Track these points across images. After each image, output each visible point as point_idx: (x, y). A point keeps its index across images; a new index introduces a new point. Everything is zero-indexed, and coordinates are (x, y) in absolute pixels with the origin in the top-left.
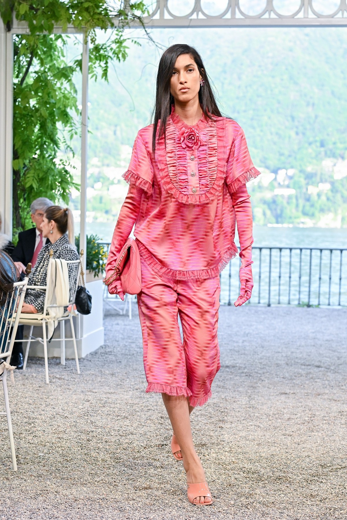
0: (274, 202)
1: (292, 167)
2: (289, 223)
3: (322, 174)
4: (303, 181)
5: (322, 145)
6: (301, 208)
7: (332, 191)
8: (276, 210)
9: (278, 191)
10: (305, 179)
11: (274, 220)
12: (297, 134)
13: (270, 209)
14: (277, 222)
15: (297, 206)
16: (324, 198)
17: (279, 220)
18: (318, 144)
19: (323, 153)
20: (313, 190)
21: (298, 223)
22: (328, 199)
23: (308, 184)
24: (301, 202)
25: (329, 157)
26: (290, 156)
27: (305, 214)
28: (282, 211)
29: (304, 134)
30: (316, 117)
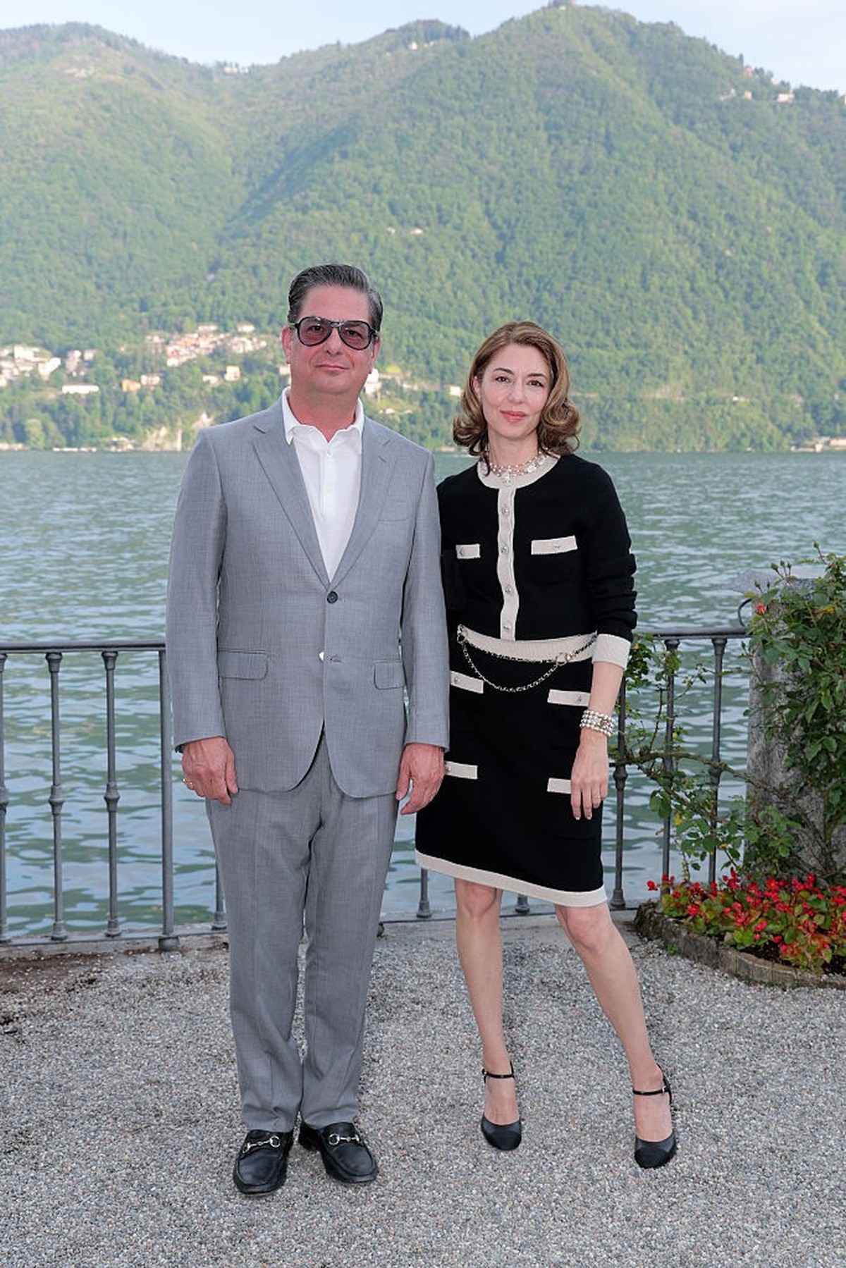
0: (62, 407)
1: (92, 347)
2: (92, 445)
3: (144, 358)
4: (113, 372)
5: (143, 308)
6: (110, 420)
7: (164, 388)
8: (65, 421)
9: (69, 389)
10: (116, 367)
11: (64, 440)
12: (98, 287)
13: (55, 420)
14: (69, 445)
15: (104, 414)
16: (150, 399)
17: (74, 439)
18: (136, 306)
19: (146, 321)
20: (130, 386)
21: (108, 445)
22: (157, 402)
23: (120, 376)
24: (111, 408)
25: (157, 329)
26: (87, 326)
27: (119, 429)
28: (77, 423)
29: (110, 287)
30: (131, 257)
